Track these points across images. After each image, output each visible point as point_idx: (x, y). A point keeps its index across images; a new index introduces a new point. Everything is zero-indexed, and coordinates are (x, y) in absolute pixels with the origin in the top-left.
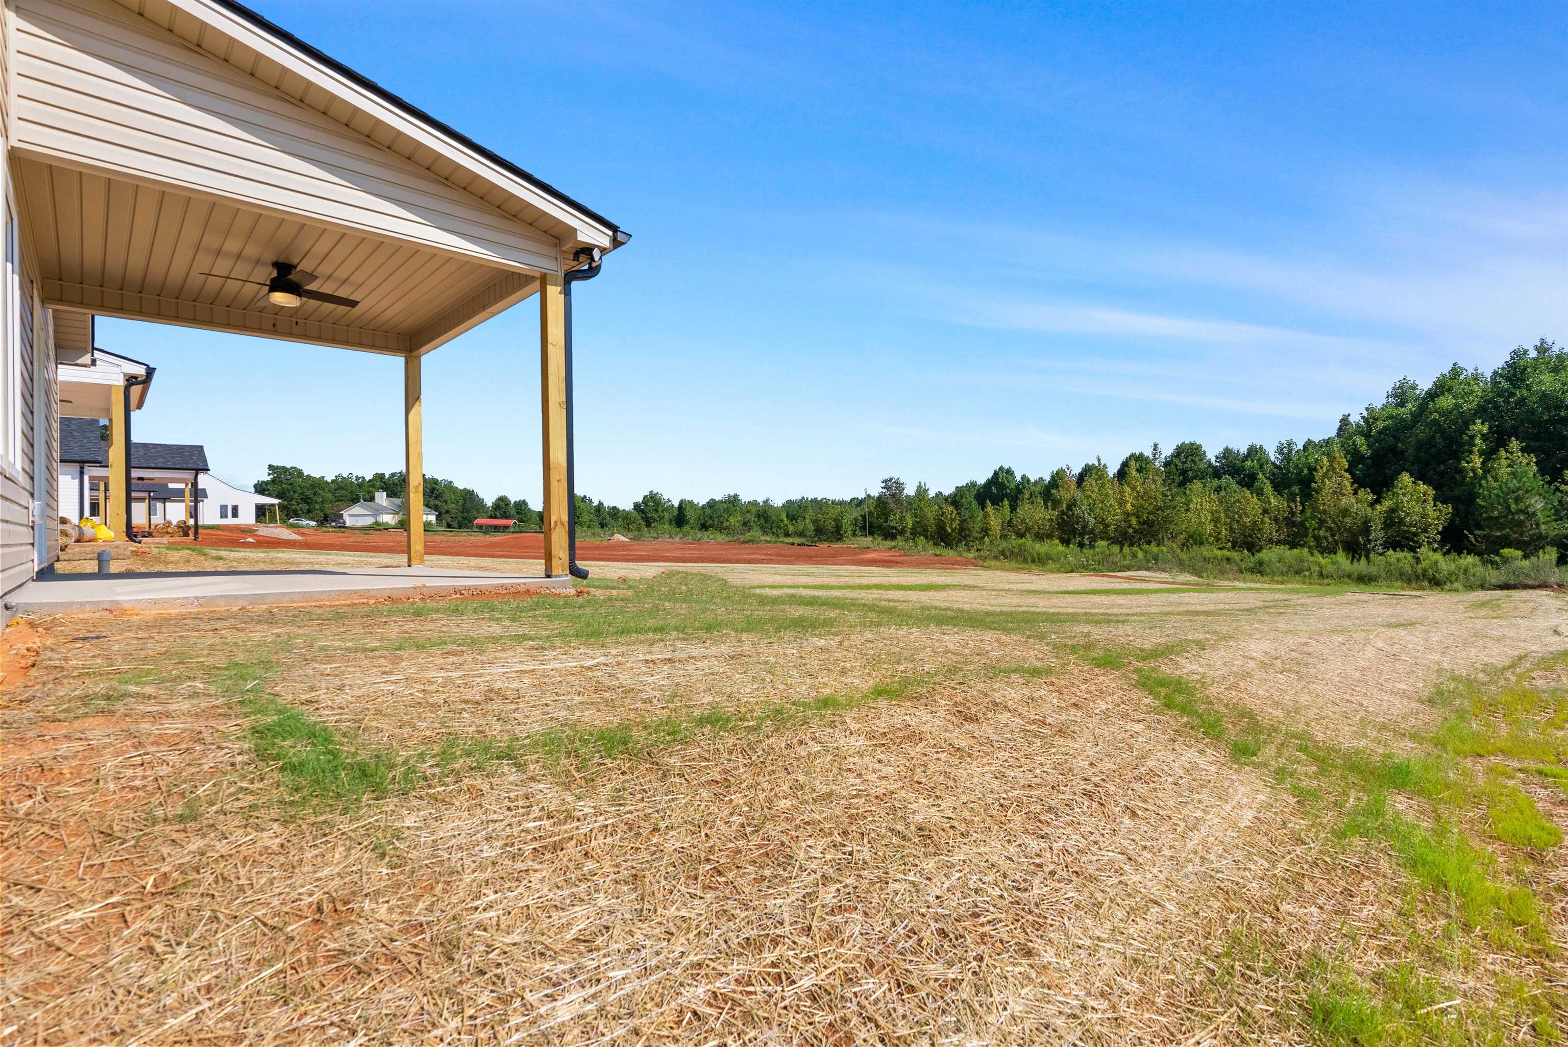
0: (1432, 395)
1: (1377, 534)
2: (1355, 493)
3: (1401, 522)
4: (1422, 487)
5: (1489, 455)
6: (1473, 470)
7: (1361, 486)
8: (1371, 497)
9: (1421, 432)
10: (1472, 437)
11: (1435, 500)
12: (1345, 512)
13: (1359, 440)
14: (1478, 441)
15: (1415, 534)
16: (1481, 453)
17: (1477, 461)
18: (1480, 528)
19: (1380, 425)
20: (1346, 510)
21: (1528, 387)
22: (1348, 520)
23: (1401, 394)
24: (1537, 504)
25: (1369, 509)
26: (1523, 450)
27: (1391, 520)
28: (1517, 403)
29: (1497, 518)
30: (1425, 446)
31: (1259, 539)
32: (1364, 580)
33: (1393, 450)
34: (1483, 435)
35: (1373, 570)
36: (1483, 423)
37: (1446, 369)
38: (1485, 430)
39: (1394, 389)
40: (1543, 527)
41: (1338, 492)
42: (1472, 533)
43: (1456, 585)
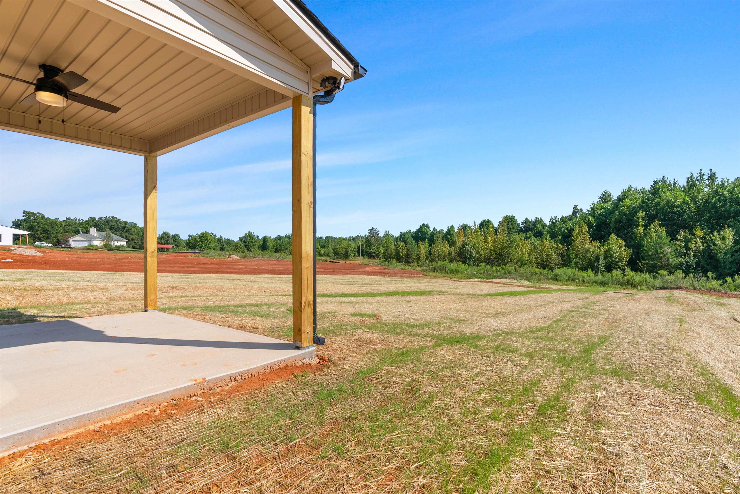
0: (621, 199)
1: (602, 262)
2: (591, 242)
3: (611, 256)
4: (620, 241)
5: (646, 226)
6: (640, 233)
7: (594, 239)
8: (599, 245)
9: (617, 215)
10: (638, 218)
11: (625, 246)
12: (588, 251)
13: (591, 218)
14: (640, 220)
15: (617, 262)
16: (643, 226)
17: (641, 229)
18: (644, 260)
19: (599, 211)
20: (588, 250)
21: (660, 197)
22: (589, 255)
23: (605, 197)
24: (667, 250)
25: (598, 250)
26: (660, 225)
27: (607, 255)
28: (656, 204)
29: (652, 255)
30: (619, 221)
31: (550, 263)
32: (602, 284)
33: (605, 223)
34: (643, 218)
35: (606, 279)
36: (642, 213)
37: (625, 188)
38: (643, 216)
39: (601, 195)
40: (670, 260)
41: (583, 242)
42: (640, 262)
43: (643, 287)
